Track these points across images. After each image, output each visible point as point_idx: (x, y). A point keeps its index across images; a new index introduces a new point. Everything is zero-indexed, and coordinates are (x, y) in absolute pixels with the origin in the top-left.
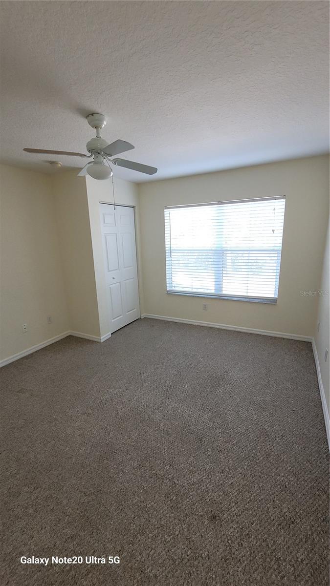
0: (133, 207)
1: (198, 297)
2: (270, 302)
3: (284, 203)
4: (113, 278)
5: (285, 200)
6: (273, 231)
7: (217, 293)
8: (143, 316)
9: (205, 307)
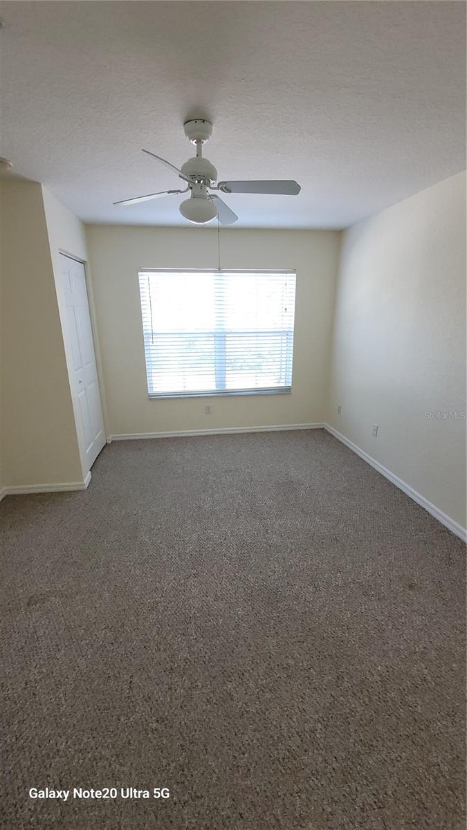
0: (83, 263)
1: (199, 397)
2: (283, 392)
3: (295, 278)
4: (80, 382)
5: (295, 275)
6: (286, 309)
7: (220, 388)
8: (110, 439)
9: (208, 410)
